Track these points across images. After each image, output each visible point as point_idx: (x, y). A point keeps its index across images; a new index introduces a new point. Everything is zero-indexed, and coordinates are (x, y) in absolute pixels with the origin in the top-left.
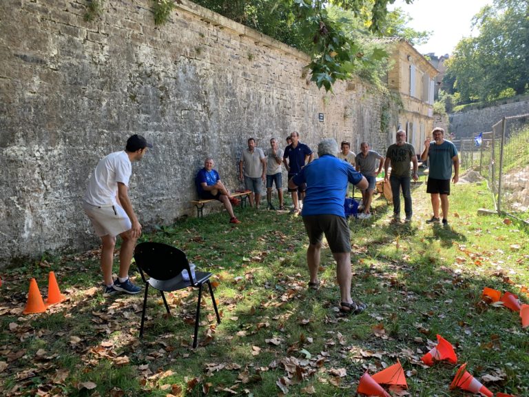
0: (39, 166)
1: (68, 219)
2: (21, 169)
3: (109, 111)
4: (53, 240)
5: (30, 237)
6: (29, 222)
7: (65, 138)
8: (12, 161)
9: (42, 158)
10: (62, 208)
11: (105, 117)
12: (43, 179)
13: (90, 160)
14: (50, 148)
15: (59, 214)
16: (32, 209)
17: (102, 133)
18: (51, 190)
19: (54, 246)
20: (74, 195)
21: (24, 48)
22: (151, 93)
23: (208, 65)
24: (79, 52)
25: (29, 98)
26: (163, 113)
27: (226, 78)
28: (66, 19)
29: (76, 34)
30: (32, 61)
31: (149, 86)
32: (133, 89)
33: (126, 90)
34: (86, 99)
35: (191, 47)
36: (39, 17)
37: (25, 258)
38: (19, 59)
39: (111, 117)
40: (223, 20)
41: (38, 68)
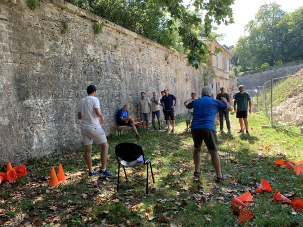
0: (41, 110)
1: (55, 138)
2: (32, 112)
3: (74, 80)
4: (47, 150)
5: (36, 149)
6: (36, 140)
7: (52, 95)
8: (27, 108)
9: (42, 106)
10: (51, 132)
11: (72, 83)
12: (42, 117)
13: (65, 106)
14: (46, 100)
15: (50, 135)
16: (37, 133)
17: (71, 92)
18: (46, 123)
19: (48, 153)
20: (57, 125)
21: (33, 48)
22: (93, 70)
23: (120, 55)
24: (59, 49)
25: (36, 74)
26: (99, 80)
27: (129, 61)
28: (53, 33)
29: (57, 41)
30: (37, 55)
31: (92, 66)
32: (85, 68)
33: (81, 69)
34: (62, 74)
35: (112, 45)
36: (40, 32)
37: (34, 160)
38: (31, 54)
39: (75, 83)
40: (127, 31)
41: (40, 58)
